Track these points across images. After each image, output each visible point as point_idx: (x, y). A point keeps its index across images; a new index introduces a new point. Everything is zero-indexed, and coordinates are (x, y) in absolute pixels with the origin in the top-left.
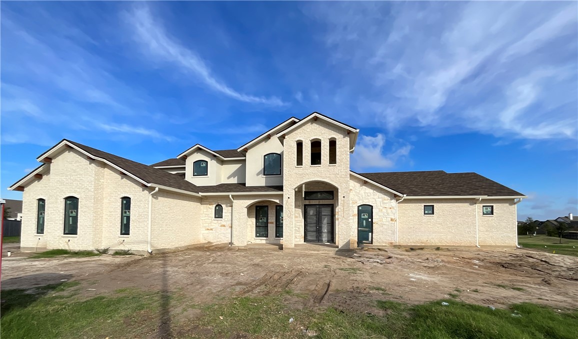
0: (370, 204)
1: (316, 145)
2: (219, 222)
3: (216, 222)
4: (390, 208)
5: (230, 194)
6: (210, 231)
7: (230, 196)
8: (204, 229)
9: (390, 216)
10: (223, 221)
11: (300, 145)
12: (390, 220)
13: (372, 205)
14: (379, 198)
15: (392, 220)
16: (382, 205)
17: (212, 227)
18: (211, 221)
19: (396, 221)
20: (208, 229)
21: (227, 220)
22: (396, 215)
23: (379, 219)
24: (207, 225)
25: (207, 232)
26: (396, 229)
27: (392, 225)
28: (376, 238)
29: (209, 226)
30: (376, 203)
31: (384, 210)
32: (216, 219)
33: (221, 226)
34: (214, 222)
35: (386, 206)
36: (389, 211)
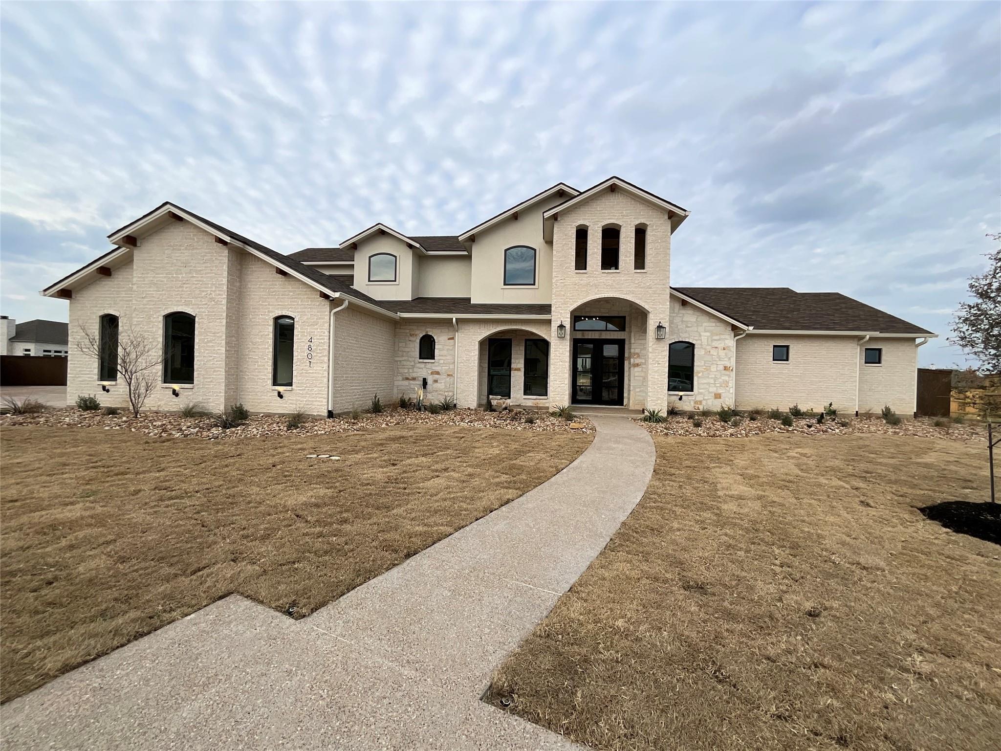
0: (691, 341)
1: (611, 235)
2: (429, 366)
3: (422, 366)
4: (724, 349)
5: (454, 317)
6: (411, 382)
7: (454, 320)
8: (400, 378)
9: (723, 363)
10: (436, 364)
11: (582, 234)
12: (721, 368)
13: (693, 342)
14: (705, 331)
15: (725, 368)
16: (710, 343)
17: (414, 375)
18: (413, 363)
19: (732, 370)
20: (407, 379)
21: (444, 363)
22: (733, 360)
23: (705, 367)
24: (406, 371)
25: (406, 383)
26: (732, 384)
27: (726, 378)
28: (699, 398)
29: (408, 373)
30: (701, 340)
31: (714, 352)
32: (421, 360)
33: (432, 373)
34: (418, 365)
35: (716, 346)
36: (722, 353)
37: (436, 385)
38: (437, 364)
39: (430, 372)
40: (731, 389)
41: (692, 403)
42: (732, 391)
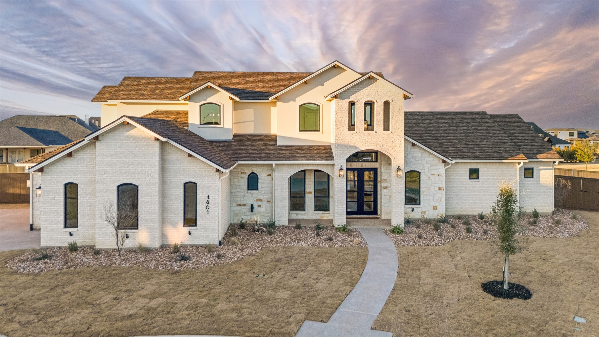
0: (418, 171)
2: (254, 195)
3: (250, 195)
4: (438, 175)
5: (274, 163)
6: (243, 207)
7: (274, 165)
8: (235, 205)
9: (438, 185)
12: (437, 188)
13: (420, 171)
14: (427, 164)
15: (440, 189)
16: (430, 171)
17: (245, 202)
18: (243, 194)
19: (443, 190)
20: (240, 205)
21: (264, 193)
22: (444, 183)
23: (427, 188)
24: (239, 199)
25: (239, 208)
26: (443, 199)
27: (440, 195)
28: (424, 210)
29: (240, 200)
30: (424, 170)
31: (432, 178)
32: (249, 191)
33: (257, 200)
34: (247, 195)
35: (433, 173)
36: (437, 178)
37: (260, 209)
38: (260, 194)
39: (255, 200)
40: (443, 203)
41: (420, 214)
42: (444, 204)
